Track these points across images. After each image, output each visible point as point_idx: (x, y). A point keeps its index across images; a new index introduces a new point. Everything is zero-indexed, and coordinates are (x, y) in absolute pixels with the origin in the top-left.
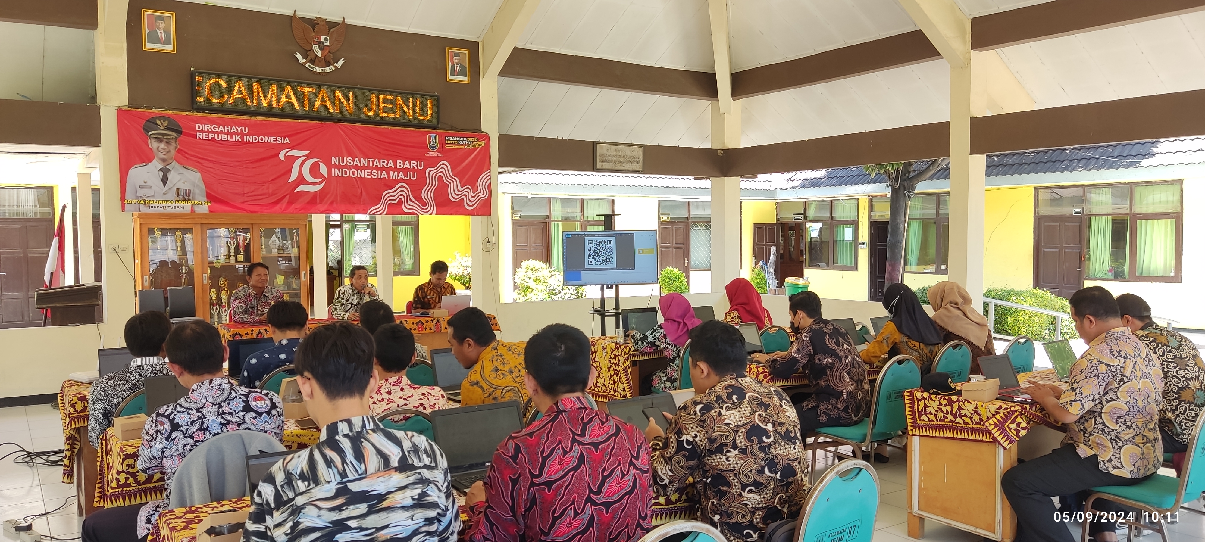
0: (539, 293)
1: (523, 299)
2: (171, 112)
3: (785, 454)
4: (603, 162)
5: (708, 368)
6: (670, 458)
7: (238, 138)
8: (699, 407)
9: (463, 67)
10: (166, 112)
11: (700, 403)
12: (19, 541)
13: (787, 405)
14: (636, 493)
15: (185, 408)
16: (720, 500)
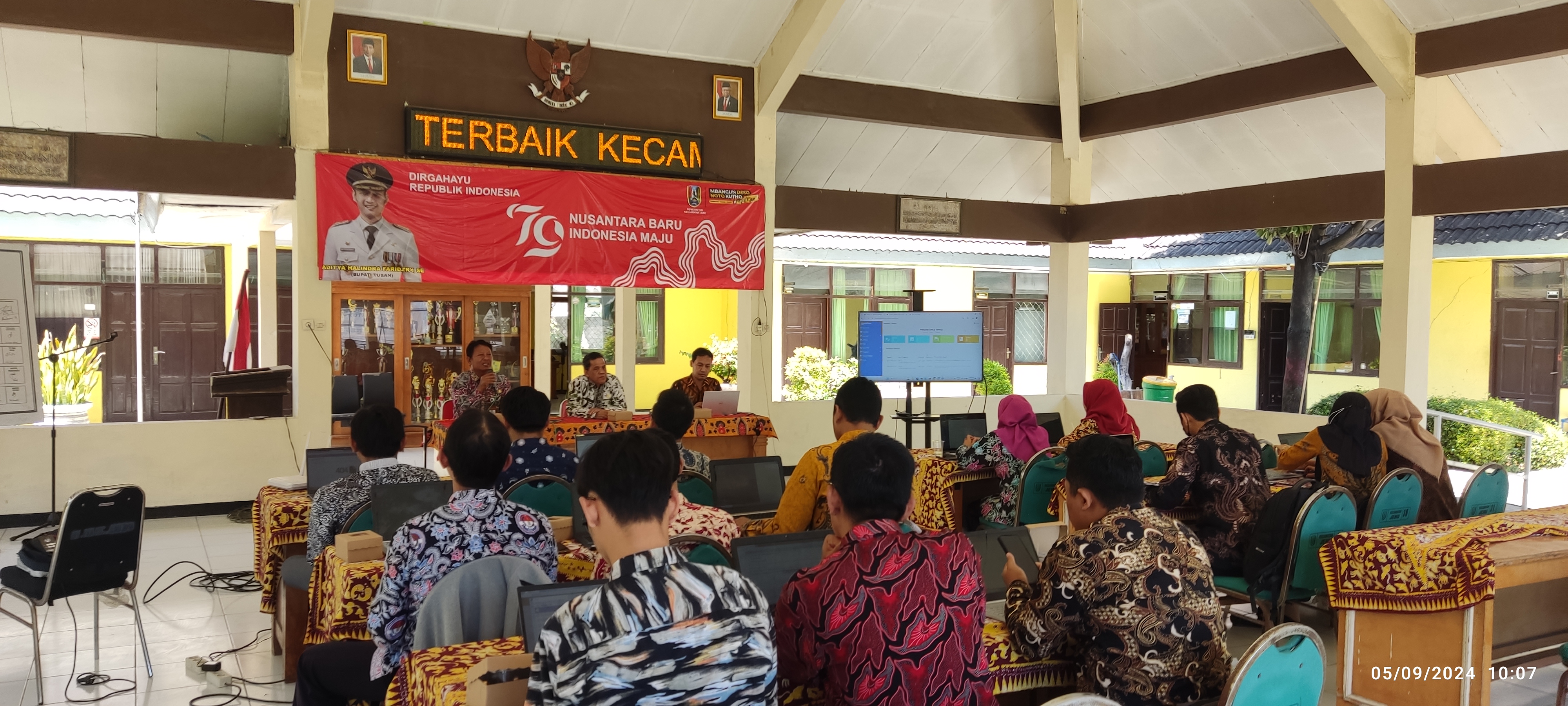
0: (817, 390)
1: (795, 397)
2: (380, 158)
3: (1197, 609)
4: (908, 221)
5: (1091, 498)
6: (1043, 611)
7: (458, 190)
8: (1082, 547)
9: (734, 101)
10: (374, 157)
11: (1084, 541)
12: (206, 683)
13: (1195, 544)
14: (953, 637)
15: (443, 519)
16: (1110, 662)
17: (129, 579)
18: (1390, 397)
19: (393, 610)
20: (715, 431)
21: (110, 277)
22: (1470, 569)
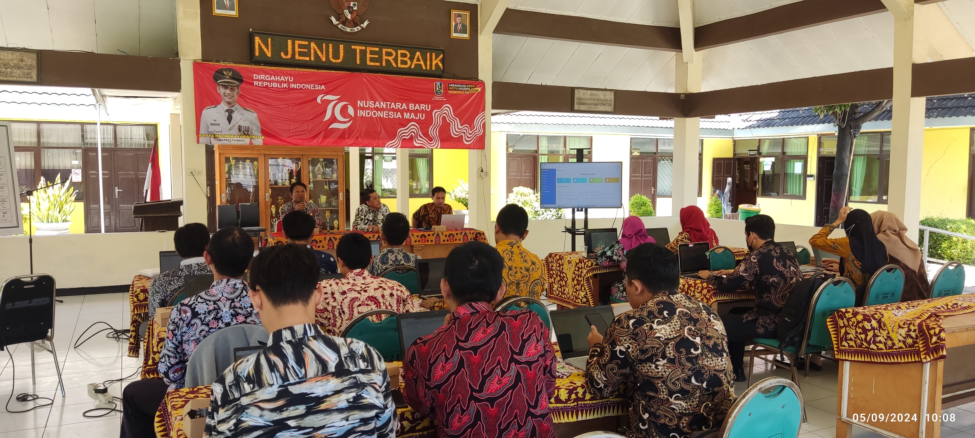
2: (234, 65)
3: (712, 365)
4: (580, 104)
5: (642, 286)
6: (604, 365)
7: (285, 85)
8: (632, 321)
9: (464, 26)
11: (633, 317)
12: (98, 401)
13: (715, 319)
14: (520, 386)
15: (204, 299)
16: (648, 402)
17: (49, 334)
18: (884, 217)
19: (173, 361)
20: (447, 240)
21: (87, 144)
22: (928, 334)
